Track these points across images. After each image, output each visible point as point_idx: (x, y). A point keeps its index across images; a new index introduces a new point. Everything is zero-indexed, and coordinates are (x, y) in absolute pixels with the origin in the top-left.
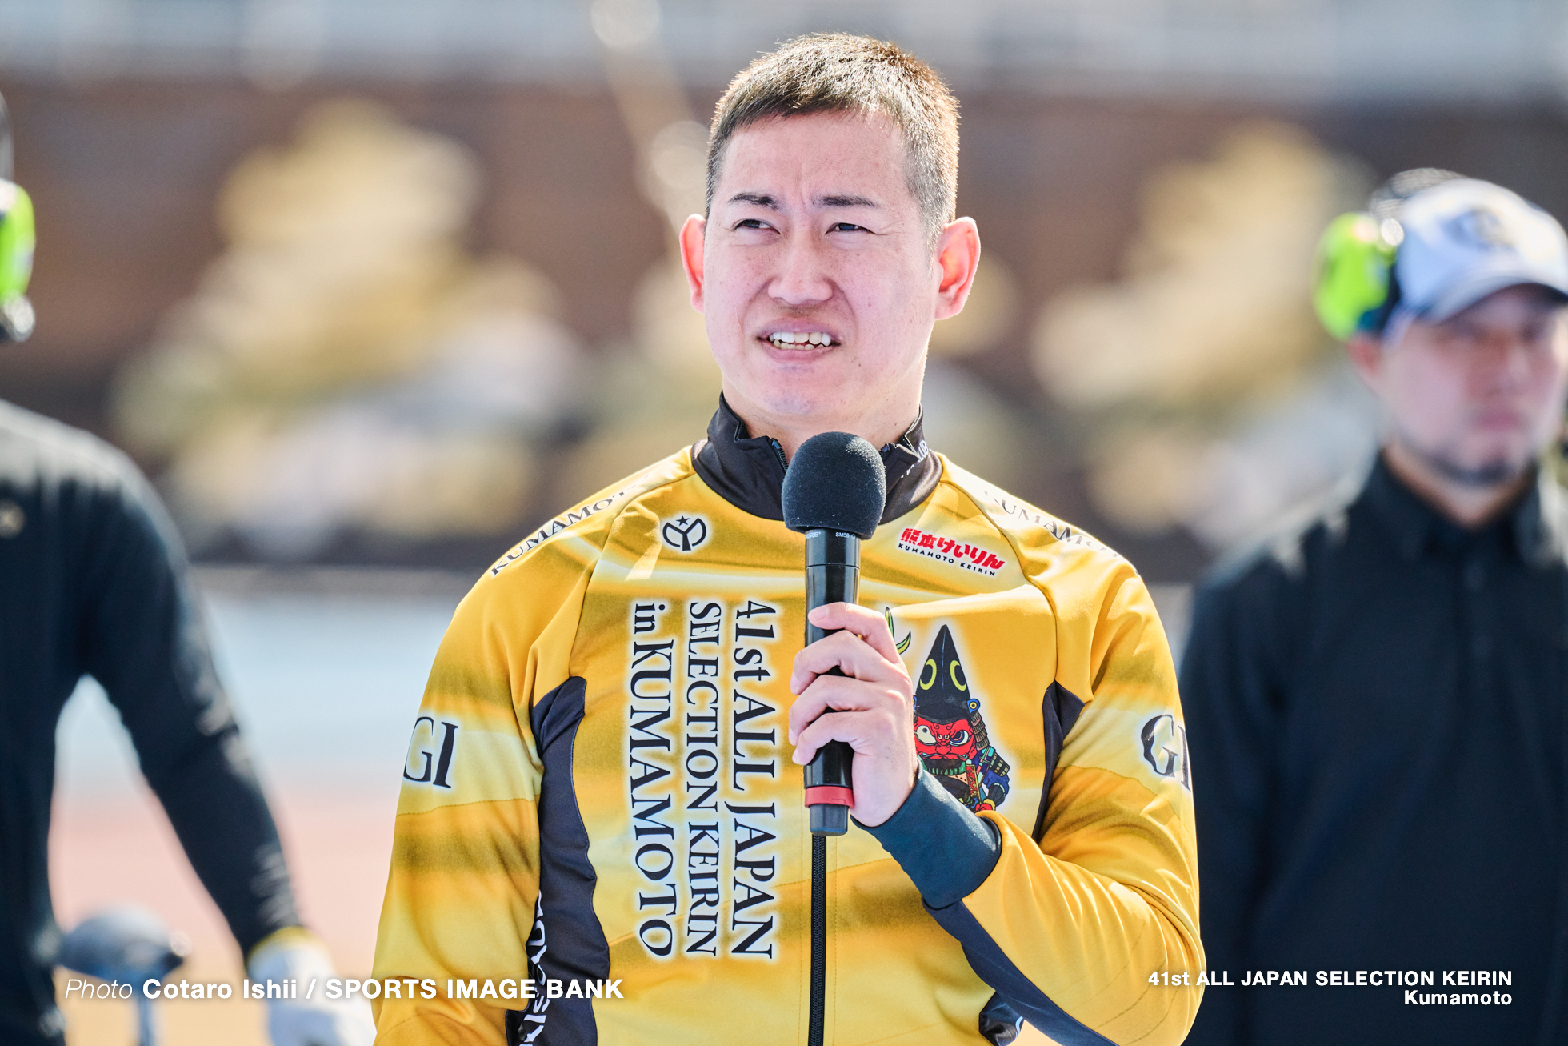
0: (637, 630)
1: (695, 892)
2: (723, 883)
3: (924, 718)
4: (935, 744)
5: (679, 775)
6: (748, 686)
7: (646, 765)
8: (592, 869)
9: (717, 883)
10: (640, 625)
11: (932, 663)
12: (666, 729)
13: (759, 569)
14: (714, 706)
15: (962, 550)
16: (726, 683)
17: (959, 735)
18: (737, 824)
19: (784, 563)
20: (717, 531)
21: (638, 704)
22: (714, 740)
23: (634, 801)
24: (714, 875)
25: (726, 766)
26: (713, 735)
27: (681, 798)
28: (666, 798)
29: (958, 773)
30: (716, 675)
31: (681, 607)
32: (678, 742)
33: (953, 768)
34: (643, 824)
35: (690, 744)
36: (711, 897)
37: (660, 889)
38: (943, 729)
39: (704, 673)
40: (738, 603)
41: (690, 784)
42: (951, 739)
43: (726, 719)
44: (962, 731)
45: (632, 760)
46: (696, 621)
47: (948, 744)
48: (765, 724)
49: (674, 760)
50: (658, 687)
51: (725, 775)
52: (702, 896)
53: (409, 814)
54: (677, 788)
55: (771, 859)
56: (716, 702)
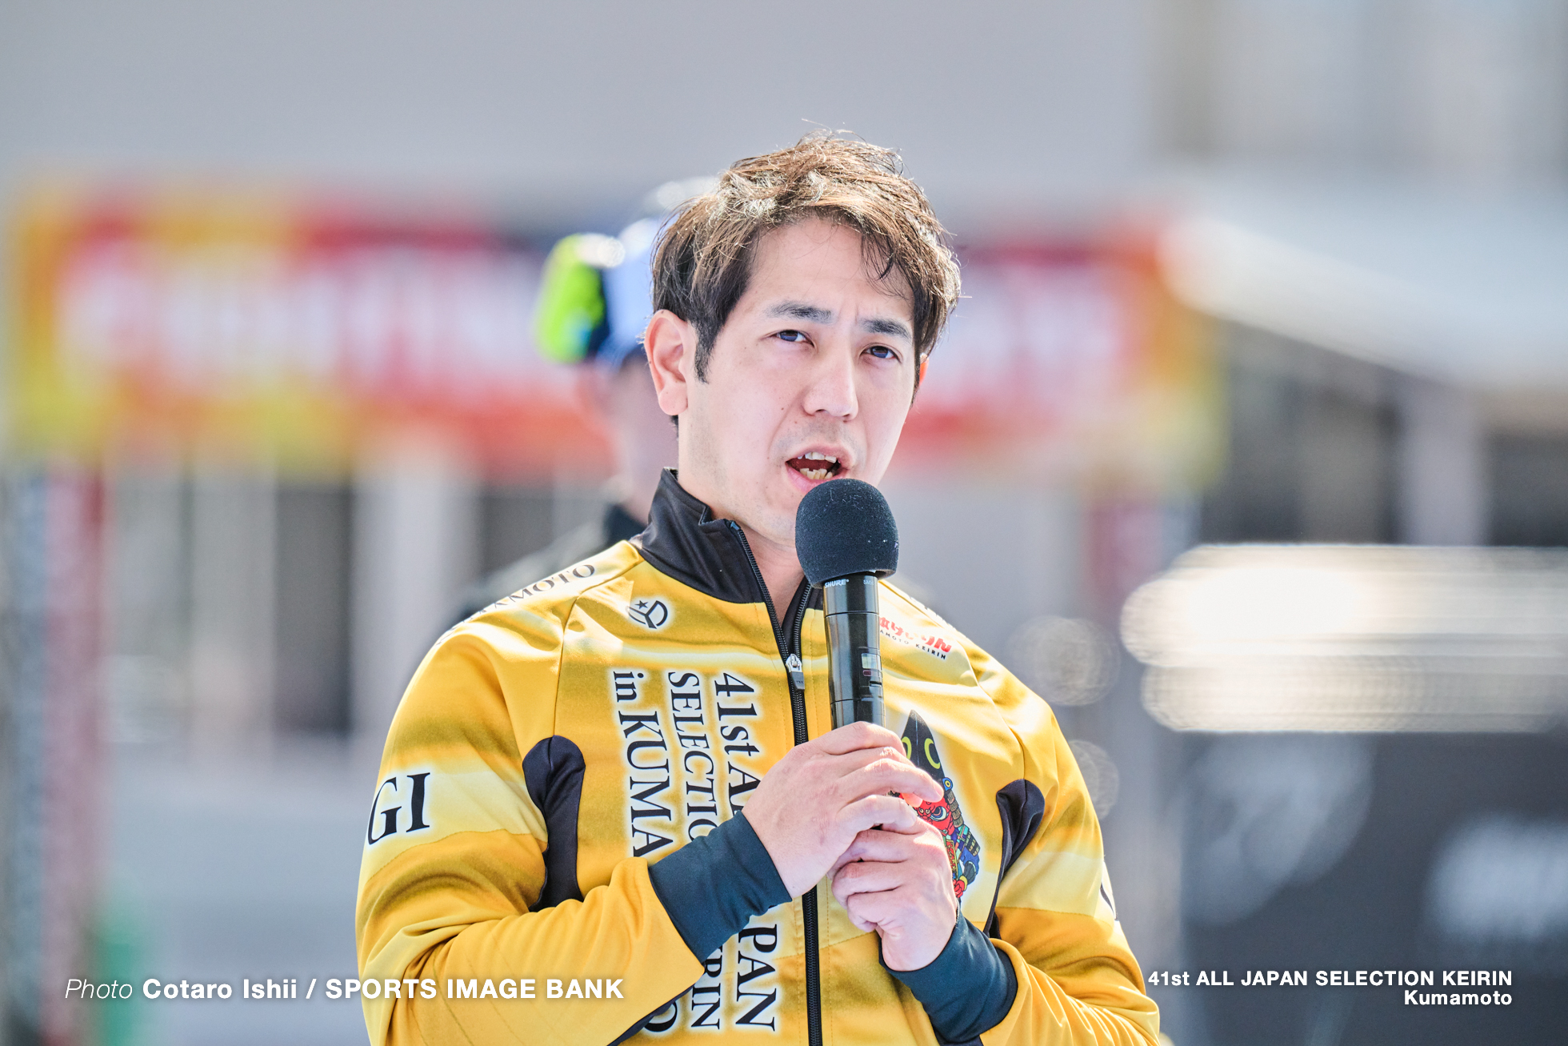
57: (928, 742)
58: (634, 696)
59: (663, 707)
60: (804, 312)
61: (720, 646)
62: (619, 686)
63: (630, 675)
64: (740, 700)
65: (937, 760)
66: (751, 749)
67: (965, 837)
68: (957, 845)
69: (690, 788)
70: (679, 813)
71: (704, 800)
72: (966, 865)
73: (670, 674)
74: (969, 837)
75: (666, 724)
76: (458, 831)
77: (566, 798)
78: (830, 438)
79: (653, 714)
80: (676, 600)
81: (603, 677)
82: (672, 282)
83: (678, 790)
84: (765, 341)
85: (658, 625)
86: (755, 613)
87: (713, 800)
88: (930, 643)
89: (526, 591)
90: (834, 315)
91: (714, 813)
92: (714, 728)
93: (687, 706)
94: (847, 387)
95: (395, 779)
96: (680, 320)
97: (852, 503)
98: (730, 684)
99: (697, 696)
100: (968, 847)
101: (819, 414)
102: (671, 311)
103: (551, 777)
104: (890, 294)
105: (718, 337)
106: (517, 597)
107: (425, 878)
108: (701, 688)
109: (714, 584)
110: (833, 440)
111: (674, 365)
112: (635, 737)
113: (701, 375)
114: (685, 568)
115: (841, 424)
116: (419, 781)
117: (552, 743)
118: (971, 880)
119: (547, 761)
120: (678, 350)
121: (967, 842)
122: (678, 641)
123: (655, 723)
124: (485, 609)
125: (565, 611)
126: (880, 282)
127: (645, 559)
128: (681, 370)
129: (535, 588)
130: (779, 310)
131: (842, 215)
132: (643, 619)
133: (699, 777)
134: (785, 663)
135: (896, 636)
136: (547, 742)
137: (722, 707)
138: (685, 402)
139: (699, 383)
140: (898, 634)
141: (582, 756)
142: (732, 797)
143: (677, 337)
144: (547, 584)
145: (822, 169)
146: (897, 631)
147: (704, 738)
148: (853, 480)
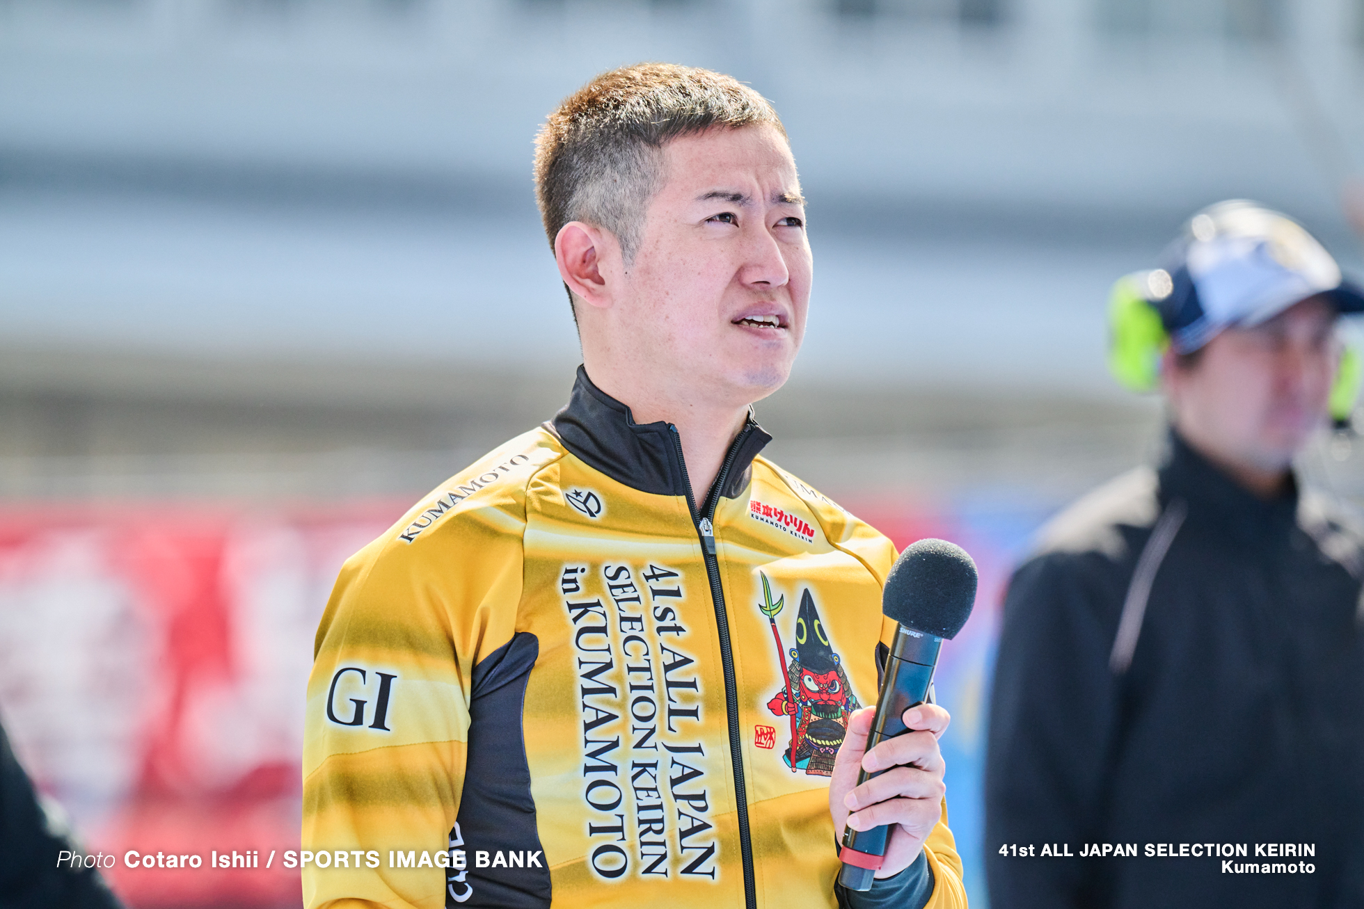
0: (565, 591)
1: (641, 822)
2: (669, 813)
3: (806, 669)
4: (818, 692)
5: (626, 719)
6: (670, 640)
7: (597, 710)
8: (532, 802)
9: (663, 814)
10: (567, 586)
11: (801, 620)
12: (612, 678)
13: (656, 537)
14: (647, 657)
15: (789, 520)
16: (652, 637)
17: (833, 684)
18: (674, 762)
19: (673, 531)
20: (608, 503)
21: (585, 657)
22: (651, 688)
23: (587, 742)
24: (660, 807)
25: (662, 711)
26: (649, 683)
27: (628, 739)
28: (615, 739)
29: (838, 718)
30: (642, 630)
31: (597, 570)
32: (623, 690)
33: (833, 712)
34: (592, 762)
35: (633, 691)
36: (656, 827)
37: (610, 819)
38: (821, 678)
39: (632, 628)
40: (642, 567)
41: (635, 727)
42: (828, 687)
43: (658, 670)
44: (834, 680)
45: (585, 706)
46: (613, 583)
47: (827, 691)
48: (688, 673)
49: (621, 706)
50: (598, 641)
51: (661, 718)
52: (648, 825)
53: (343, 754)
54: (624, 730)
55: (702, 793)
56: (647, 654)
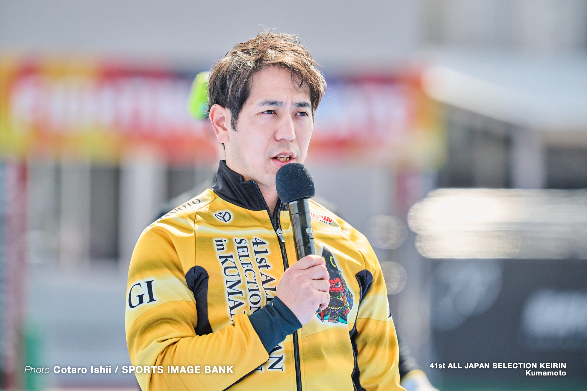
57: (331, 258)
58: (223, 249)
59: (234, 252)
60: (273, 103)
61: (252, 228)
62: (218, 245)
63: (221, 241)
64: (262, 247)
65: (335, 264)
66: (268, 266)
67: (348, 292)
68: (346, 296)
69: (248, 283)
70: (245, 292)
71: (254, 286)
72: (349, 303)
73: (235, 240)
74: (349, 292)
75: (236, 258)
76: (168, 301)
77: (202, 288)
78: (287, 149)
79: (231, 255)
80: (233, 211)
81: (212, 242)
82: (218, 94)
83: (244, 283)
84: (259, 115)
85: (228, 221)
86: (263, 214)
87: (257, 286)
88: (325, 219)
89: (176, 210)
90: (284, 103)
91: (258, 291)
92: (253, 259)
93: (243, 251)
94: (292, 129)
95: (140, 283)
96: (222, 108)
97: (298, 172)
98: (257, 242)
99: (246, 247)
100: (349, 296)
101: (282, 140)
102: (219, 105)
103: (196, 280)
104: (303, 92)
105: (240, 114)
106: (173, 212)
107: (158, 320)
108: (247, 244)
109: (246, 204)
110: (288, 149)
111: (221, 124)
112: (226, 265)
113: (234, 128)
114: (235, 199)
115: (290, 143)
116: (149, 284)
117: (196, 268)
118: (351, 309)
119: (194, 275)
120: (223, 118)
121: (349, 294)
122: (236, 226)
123: (232, 259)
124: (161, 217)
125: (194, 217)
126: (299, 89)
127: (219, 196)
128: (225, 126)
129: (179, 208)
130: (264, 103)
131: (282, 65)
132: (222, 219)
133: (251, 278)
134: (276, 232)
135: (313, 217)
136: (194, 268)
137: (256, 251)
138: (228, 138)
139: (234, 132)
140: (314, 216)
141: (207, 273)
142: (263, 285)
143: (222, 113)
144: (183, 207)
145: (272, 48)
146: (313, 215)
147: (250, 264)
148: (296, 163)
